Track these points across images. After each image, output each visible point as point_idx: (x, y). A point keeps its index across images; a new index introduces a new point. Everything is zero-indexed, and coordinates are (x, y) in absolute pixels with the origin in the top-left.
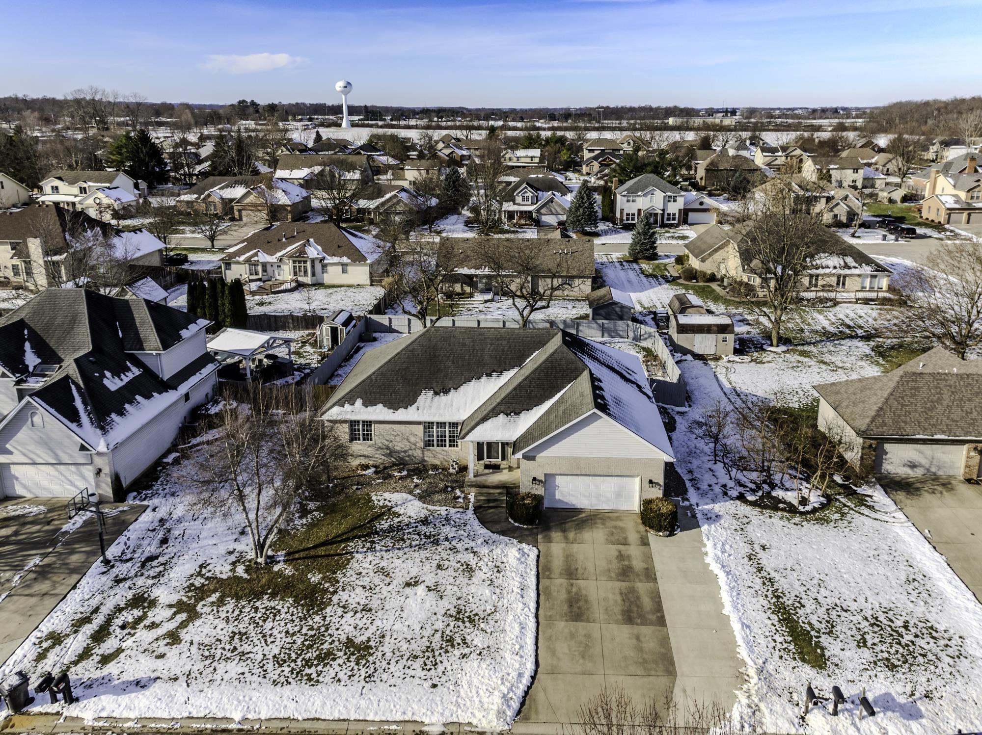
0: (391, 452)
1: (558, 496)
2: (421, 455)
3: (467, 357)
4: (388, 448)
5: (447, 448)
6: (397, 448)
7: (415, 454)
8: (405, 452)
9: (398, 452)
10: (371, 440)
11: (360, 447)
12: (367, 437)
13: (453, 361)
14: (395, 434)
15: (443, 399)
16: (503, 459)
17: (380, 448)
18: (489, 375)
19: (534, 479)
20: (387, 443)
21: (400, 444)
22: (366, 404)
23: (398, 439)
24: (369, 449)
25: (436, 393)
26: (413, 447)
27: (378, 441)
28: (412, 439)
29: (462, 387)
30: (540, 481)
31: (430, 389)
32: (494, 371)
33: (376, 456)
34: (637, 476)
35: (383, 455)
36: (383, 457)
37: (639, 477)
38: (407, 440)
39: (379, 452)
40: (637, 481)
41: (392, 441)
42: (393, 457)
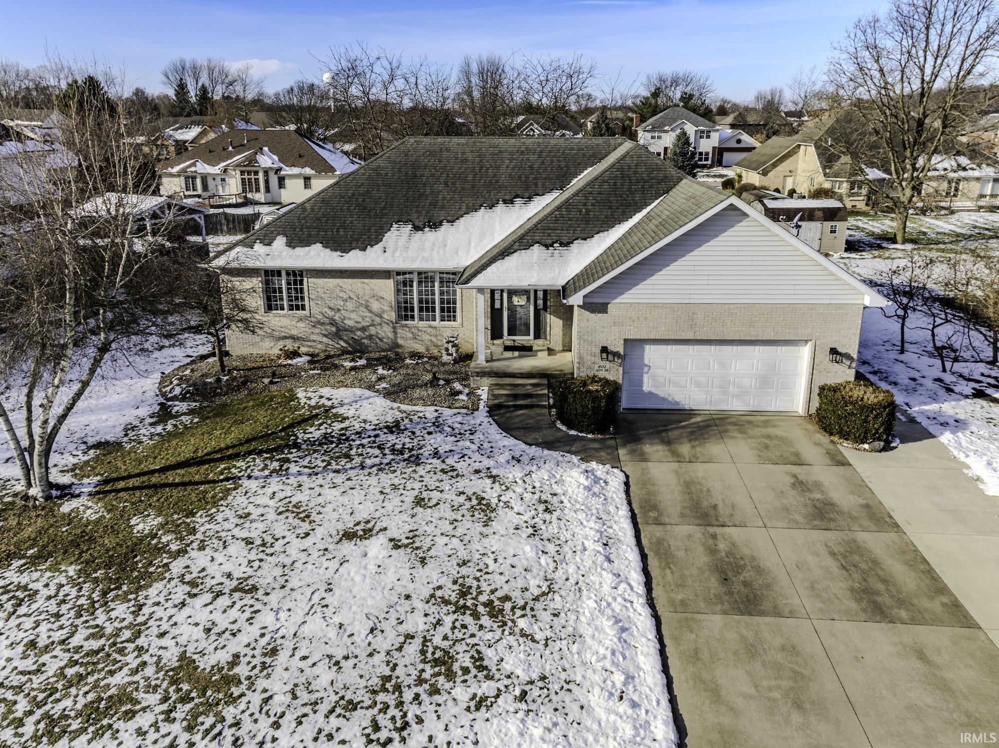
0: (338, 330)
1: (647, 387)
2: (391, 335)
3: (470, 177)
4: (333, 323)
5: (437, 323)
6: (349, 323)
7: (382, 334)
8: (363, 329)
9: (351, 330)
10: (303, 308)
11: (285, 322)
12: (297, 305)
13: (446, 184)
14: (345, 296)
15: (429, 236)
16: (537, 336)
17: (319, 322)
18: (509, 202)
19: (604, 350)
20: (330, 313)
21: (353, 316)
22: (291, 244)
23: (350, 305)
24: (301, 325)
25: (417, 228)
26: (378, 320)
27: (315, 310)
28: (375, 306)
29: (462, 220)
30: (616, 354)
31: (406, 222)
32: (517, 196)
33: (313, 337)
34: (806, 341)
35: (325, 336)
36: (325, 340)
37: (810, 343)
38: (367, 307)
39: (317, 331)
40: (805, 352)
41: (339, 310)
42: (341, 339)
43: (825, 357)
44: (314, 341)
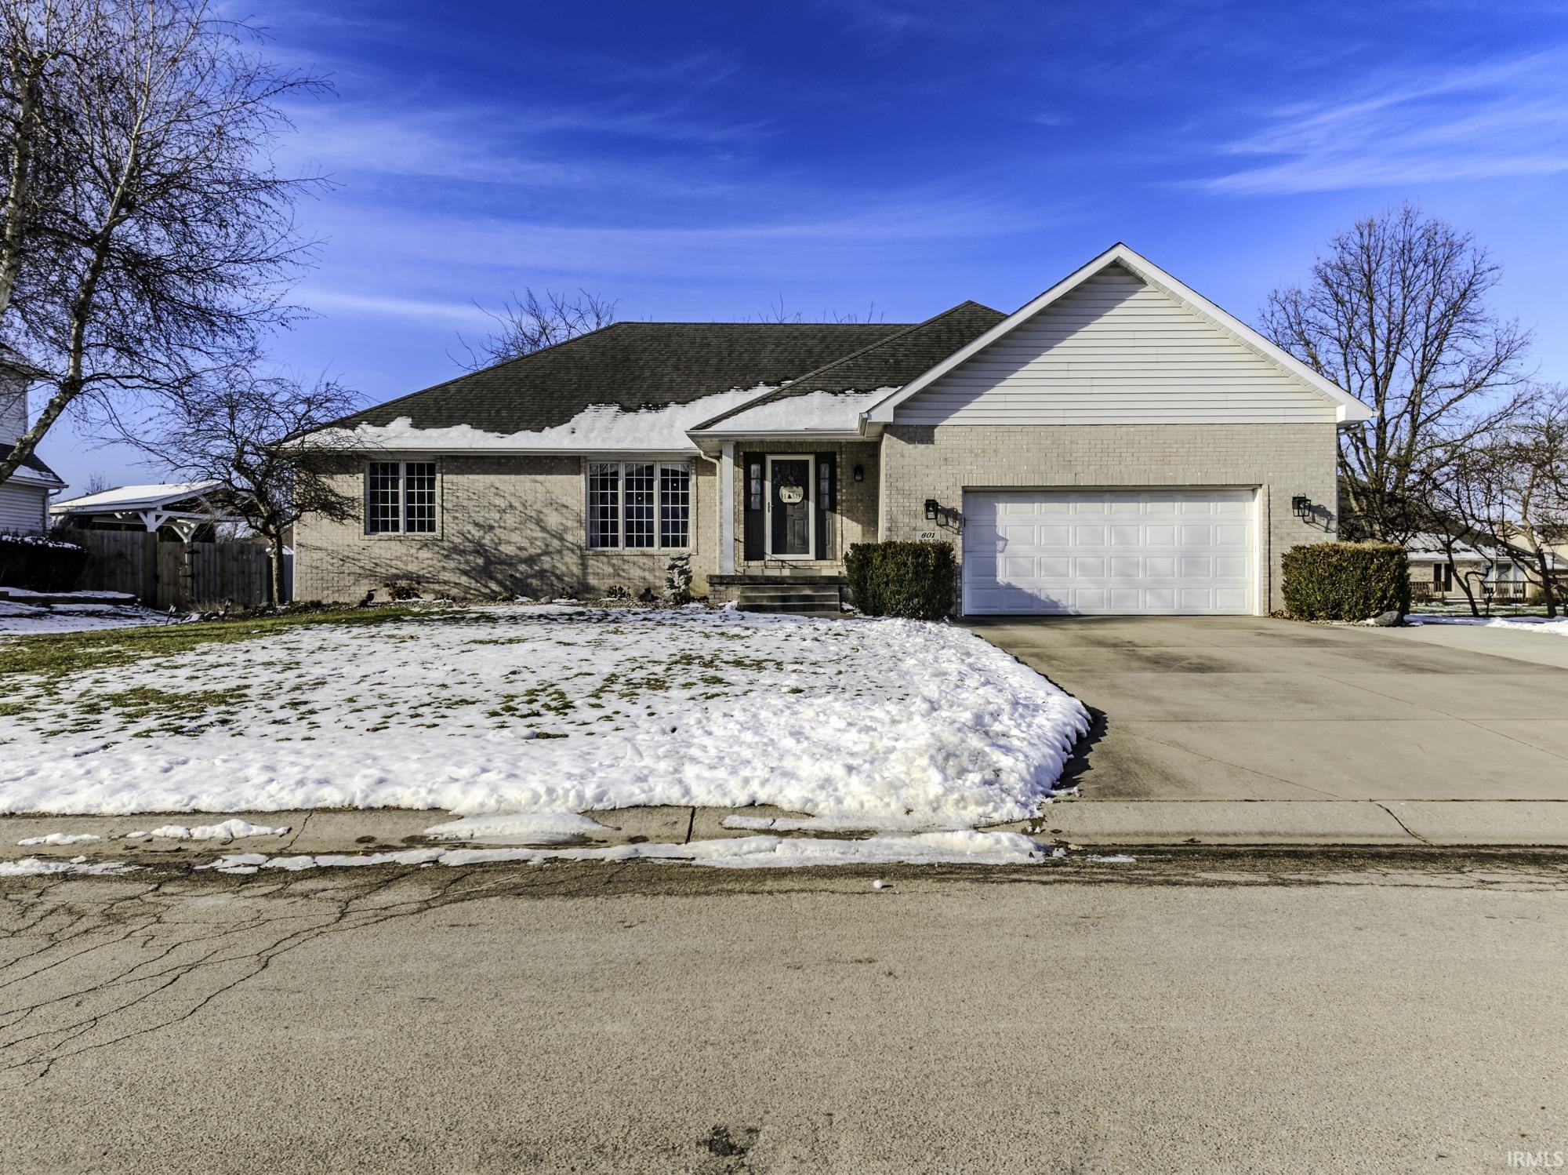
0: (488, 562)
2: (575, 570)
3: (714, 361)
4: (479, 549)
5: (655, 549)
6: (507, 549)
7: (562, 568)
8: (531, 560)
9: (510, 562)
10: (432, 528)
11: (397, 549)
12: (421, 519)
13: (676, 367)
14: (501, 502)
15: (645, 417)
17: (455, 549)
19: (931, 505)
20: (477, 533)
21: (515, 537)
22: (419, 425)
23: (510, 520)
24: (425, 554)
25: (626, 409)
26: (556, 543)
27: (451, 529)
28: (553, 520)
29: (699, 402)
30: (951, 513)
31: (609, 403)
33: (445, 576)
34: (1254, 489)
35: (465, 573)
36: (464, 580)
37: (1260, 492)
38: (539, 522)
39: (452, 564)
40: (1254, 509)
41: (491, 528)
42: (492, 578)
43: (1286, 514)
44: (445, 582)
